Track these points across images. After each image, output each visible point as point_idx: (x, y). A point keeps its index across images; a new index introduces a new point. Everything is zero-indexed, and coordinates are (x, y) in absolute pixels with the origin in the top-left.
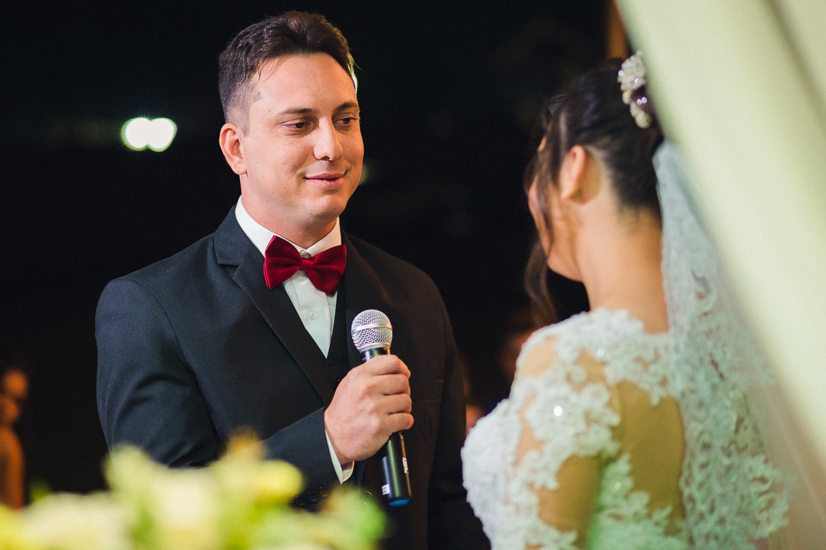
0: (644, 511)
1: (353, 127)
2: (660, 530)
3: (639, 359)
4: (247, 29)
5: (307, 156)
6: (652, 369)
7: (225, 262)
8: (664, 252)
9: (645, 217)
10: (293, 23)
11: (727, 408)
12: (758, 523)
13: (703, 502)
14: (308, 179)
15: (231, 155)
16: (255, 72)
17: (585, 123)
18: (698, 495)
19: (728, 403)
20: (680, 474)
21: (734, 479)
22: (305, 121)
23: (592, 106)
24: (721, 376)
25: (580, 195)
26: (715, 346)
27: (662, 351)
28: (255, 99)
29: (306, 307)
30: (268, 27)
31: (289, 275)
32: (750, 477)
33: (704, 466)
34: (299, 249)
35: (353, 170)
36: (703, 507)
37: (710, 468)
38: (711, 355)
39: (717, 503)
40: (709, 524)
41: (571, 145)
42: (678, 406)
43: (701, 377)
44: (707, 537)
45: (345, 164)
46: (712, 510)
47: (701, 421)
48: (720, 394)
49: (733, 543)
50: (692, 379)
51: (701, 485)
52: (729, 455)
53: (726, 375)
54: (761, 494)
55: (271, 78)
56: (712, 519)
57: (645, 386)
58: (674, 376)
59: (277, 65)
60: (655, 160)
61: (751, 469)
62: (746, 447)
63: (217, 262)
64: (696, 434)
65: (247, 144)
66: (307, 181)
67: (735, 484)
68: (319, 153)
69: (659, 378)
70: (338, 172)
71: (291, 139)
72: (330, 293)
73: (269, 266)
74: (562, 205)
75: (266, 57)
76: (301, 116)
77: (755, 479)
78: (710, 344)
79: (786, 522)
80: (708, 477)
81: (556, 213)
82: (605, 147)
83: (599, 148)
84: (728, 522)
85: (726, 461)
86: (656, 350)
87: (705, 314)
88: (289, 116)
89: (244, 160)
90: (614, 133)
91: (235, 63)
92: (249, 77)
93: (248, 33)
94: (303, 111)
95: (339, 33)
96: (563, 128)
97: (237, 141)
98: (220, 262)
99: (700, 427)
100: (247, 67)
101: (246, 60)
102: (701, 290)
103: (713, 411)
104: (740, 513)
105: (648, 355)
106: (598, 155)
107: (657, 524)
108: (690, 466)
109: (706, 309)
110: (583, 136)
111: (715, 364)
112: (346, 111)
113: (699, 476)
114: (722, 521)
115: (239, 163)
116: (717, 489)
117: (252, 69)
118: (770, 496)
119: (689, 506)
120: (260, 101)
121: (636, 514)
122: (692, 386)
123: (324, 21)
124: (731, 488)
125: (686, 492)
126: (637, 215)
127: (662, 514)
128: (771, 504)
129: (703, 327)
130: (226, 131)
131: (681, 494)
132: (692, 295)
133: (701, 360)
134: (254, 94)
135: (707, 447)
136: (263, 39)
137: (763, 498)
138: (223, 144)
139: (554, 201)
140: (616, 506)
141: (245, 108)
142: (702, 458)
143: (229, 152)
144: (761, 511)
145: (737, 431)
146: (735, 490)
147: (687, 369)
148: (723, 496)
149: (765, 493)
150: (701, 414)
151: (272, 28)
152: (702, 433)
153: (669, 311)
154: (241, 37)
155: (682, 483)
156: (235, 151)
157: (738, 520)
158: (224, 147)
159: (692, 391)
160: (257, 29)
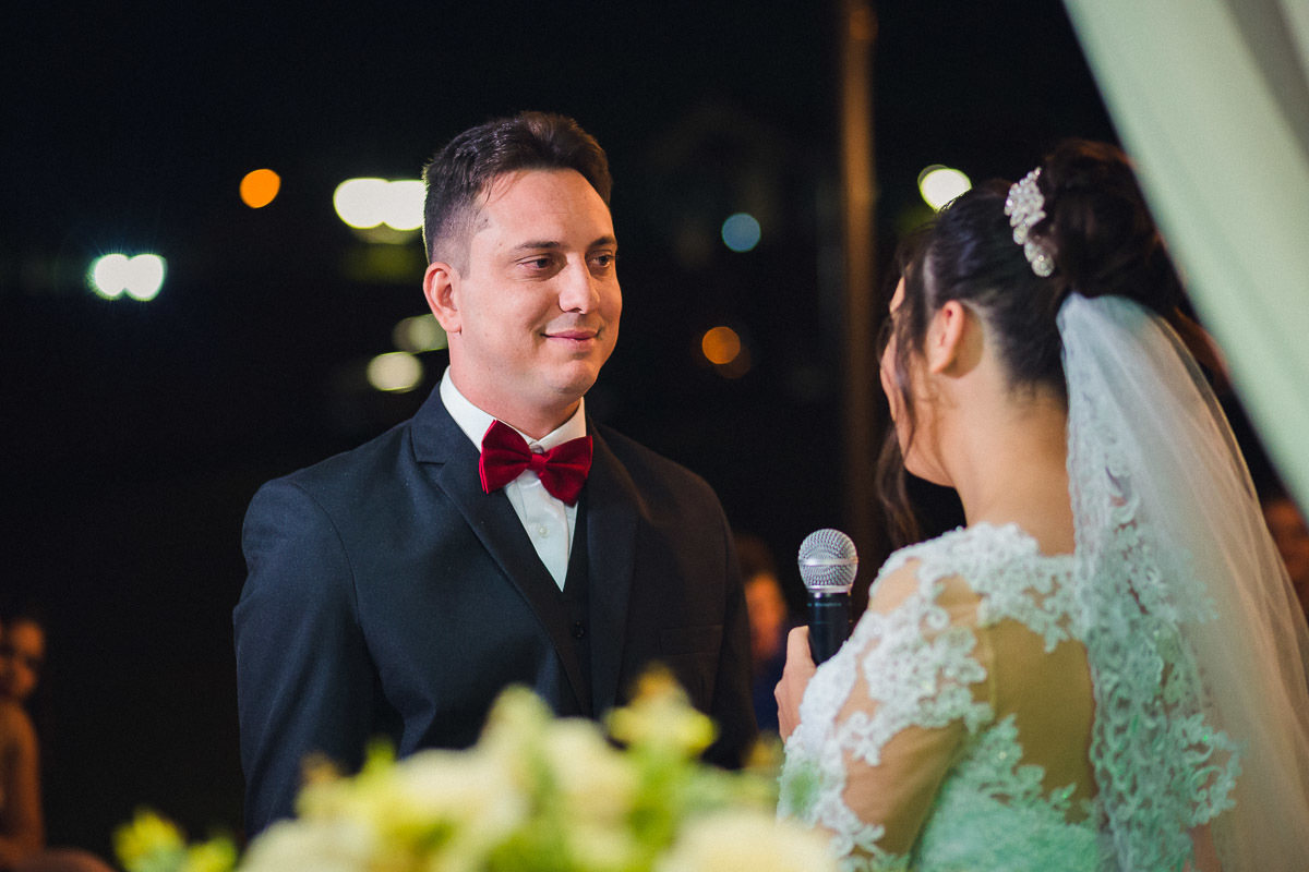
0: (1040, 789)
1: (609, 271)
2: (1061, 815)
3: (1030, 591)
4: (467, 133)
5: (550, 306)
6: (1048, 604)
7: (426, 458)
8: (1070, 443)
9: (1044, 396)
10: (536, 127)
11: (1150, 652)
12: (1195, 805)
13: (1121, 778)
14: (548, 336)
15: (439, 306)
16: (480, 191)
17: (962, 272)
18: (1114, 770)
19: (1152, 646)
20: (1089, 740)
21: (1160, 747)
22: (548, 259)
23: (969, 248)
24: (1143, 610)
25: (954, 368)
26: (1135, 571)
27: (1062, 579)
28: (480, 228)
29: (536, 520)
30: (499, 132)
31: (513, 476)
32: (1184, 743)
33: (1120, 730)
34: (528, 440)
35: (608, 330)
36: (1122, 786)
37: (1129, 734)
38: (1130, 581)
39: (1139, 780)
40: (1131, 808)
41: (941, 301)
42: (1086, 651)
43: (1117, 611)
44: (1128, 824)
45: (598, 321)
46: (1133, 789)
47: (1115, 671)
48: (1142, 634)
49: (1162, 832)
50: (1104, 614)
51: (1117, 756)
52: (1154, 714)
53: (1149, 608)
54: (1198, 767)
55: (503, 199)
56: (1134, 802)
57: (1036, 627)
58: (1080, 613)
59: (514, 181)
60: (1059, 321)
61: (1185, 733)
62: (1176, 704)
63: (415, 459)
64: (1108, 688)
65: (464, 291)
66: (548, 340)
67: (1162, 753)
68: (565, 304)
69: (1057, 616)
70: (590, 329)
71: (530, 283)
72: (569, 503)
73: (486, 464)
74: (927, 381)
75: (498, 171)
76: (545, 251)
77: (1191, 747)
78: (1128, 567)
79: (1233, 803)
80: (1127, 745)
81: (920, 391)
82: (991, 303)
83: (981, 304)
84: (1155, 803)
85: (1150, 724)
86: (1054, 578)
87: (1123, 526)
88: (528, 251)
89: (459, 312)
90: (1003, 283)
91: (451, 179)
92: (473, 198)
93: (467, 139)
94: (548, 245)
95: (594, 143)
96: (929, 276)
97: (449, 286)
98: (419, 458)
99: (1115, 678)
100: (469, 183)
101: (468, 177)
102: (1118, 494)
103: (1132, 657)
104: (1168, 792)
105: (1044, 586)
106: (981, 312)
107: (1056, 807)
108: (1101, 731)
109: (1126, 519)
110: (959, 287)
111: (1135, 594)
112: (603, 248)
113: (1114, 745)
114: (1146, 804)
115: (452, 316)
116: (1140, 761)
117: (478, 187)
118: (1212, 768)
119: (1103, 785)
120: (488, 230)
121: (1027, 793)
122: (1104, 624)
123: (574, 126)
124: (1157, 759)
125: (1098, 765)
126: (1034, 394)
127: (1063, 795)
128: (1211, 780)
129: (1121, 544)
130: (434, 272)
131: (1092, 768)
132: (1106, 500)
133: (1118, 589)
134: (479, 220)
135: (1124, 704)
136: (493, 146)
137: (1201, 772)
138: (429, 291)
139: (918, 375)
140: (1001, 783)
141: (465, 242)
142: (1118, 720)
143: (437, 302)
144: (1199, 789)
145: (1164, 682)
146: (1162, 762)
147: (1097, 599)
148: (1148, 769)
149: (1205, 764)
150: (1116, 662)
151: (506, 132)
152: (1117, 686)
153: (1076, 523)
154: (458, 144)
155: (1092, 753)
156: (445, 300)
157: (1167, 801)
158: (429, 295)
159: (1105, 630)
160: (482, 134)
